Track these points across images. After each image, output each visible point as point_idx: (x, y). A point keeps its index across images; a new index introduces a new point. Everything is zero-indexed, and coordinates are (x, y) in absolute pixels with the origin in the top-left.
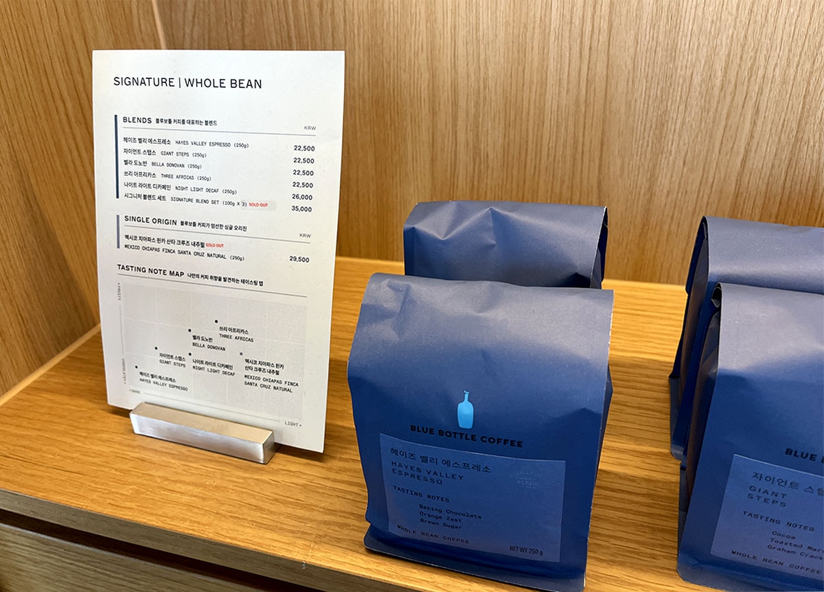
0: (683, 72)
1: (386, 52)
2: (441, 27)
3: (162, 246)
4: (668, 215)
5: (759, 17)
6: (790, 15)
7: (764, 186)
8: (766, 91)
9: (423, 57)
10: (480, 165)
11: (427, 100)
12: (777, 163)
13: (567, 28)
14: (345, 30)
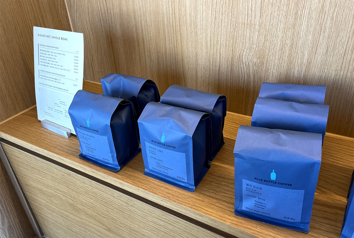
0: (200, 40)
1: (125, 26)
2: (138, 20)
3: (48, 78)
4: (202, 84)
5: (217, 26)
6: (225, 26)
7: (226, 78)
8: (222, 48)
9: (134, 28)
10: (152, 63)
11: (136, 41)
12: (228, 71)
13: (169, 24)
14: (114, 18)
